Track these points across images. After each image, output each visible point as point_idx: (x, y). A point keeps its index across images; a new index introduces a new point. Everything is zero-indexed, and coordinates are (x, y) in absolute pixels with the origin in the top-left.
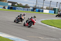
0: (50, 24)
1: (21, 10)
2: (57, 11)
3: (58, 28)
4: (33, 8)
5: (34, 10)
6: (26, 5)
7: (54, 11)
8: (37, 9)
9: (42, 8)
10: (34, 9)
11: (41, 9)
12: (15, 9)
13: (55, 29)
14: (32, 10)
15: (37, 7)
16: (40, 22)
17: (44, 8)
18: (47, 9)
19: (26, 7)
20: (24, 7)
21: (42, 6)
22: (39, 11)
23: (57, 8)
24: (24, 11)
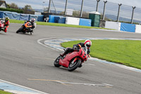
1: (15, 19)
2: (97, 21)
3: (99, 58)
4: (42, 14)
6: (27, 7)
7: (90, 21)
8: (52, 16)
9: (64, 14)
10: (44, 17)
11: (61, 17)
13: (94, 61)
15: (52, 12)
16: (59, 46)
17: (68, 14)
18: (75, 15)
19: (27, 11)
20: (22, 12)
22: (56, 21)
23: (97, 13)
24: (22, 20)
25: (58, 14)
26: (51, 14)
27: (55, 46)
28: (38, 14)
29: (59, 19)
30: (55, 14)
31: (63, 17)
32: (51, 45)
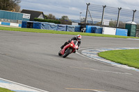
0: (119, 61)
1: (52, 30)
2: (133, 31)
3: (136, 68)
4: (79, 24)
5: (81, 28)
6: (64, 17)
7: (126, 31)
8: (89, 27)
9: (101, 24)
11: (97, 27)
12: (38, 27)
14: (76, 28)
15: (89, 23)
16: (96, 56)
17: (104, 24)
18: (111, 25)
19: (64, 22)
20: (59, 23)
21: (100, 20)
22: (93, 31)
23: (133, 23)
24: (59, 31)
25: (95, 25)
27: (92, 55)
28: (75, 25)
29: (96, 29)
30: (92, 24)
31: (99, 27)
32: (88, 55)
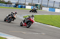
6: (9, 1)
9: (25, 4)
10: (16, 5)
11: (23, 5)
17: (26, 4)
19: (9, 3)
22: (21, 7)
23: (39, 4)
24: (7, 7)
25: (22, 4)
26: (19, 4)
27: (21, 17)
28: (14, 5)
29: (23, 6)
30: (21, 4)
32: (19, 17)
